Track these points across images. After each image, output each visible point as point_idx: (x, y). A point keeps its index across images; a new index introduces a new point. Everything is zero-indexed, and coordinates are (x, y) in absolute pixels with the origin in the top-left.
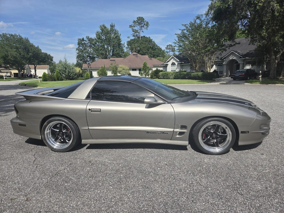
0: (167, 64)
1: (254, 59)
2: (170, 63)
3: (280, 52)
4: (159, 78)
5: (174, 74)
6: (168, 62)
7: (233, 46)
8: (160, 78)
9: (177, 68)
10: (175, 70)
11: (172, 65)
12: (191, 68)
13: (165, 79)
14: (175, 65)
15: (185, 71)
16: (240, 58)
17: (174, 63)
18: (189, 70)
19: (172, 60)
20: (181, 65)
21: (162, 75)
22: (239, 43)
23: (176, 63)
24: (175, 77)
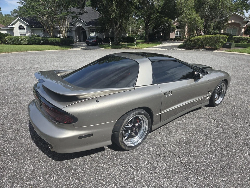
0: (12, 27)
1: (98, 27)
2: (16, 26)
3: (118, 23)
4: (5, 44)
5: (27, 39)
6: (14, 24)
7: (82, 14)
8: (7, 44)
9: (27, 32)
10: (25, 35)
11: (19, 28)
12: (44, 33)
13: (15, 44)
14: (24, 28)
15: (39, 36)
16: (86, 25)
17: (22, 26)
18: (42, 35)
19: (19, 22)
20: (31, 29)
21: (10, 40)
22: (87, 13)
23: (25, 27)
24: (29, 42)
